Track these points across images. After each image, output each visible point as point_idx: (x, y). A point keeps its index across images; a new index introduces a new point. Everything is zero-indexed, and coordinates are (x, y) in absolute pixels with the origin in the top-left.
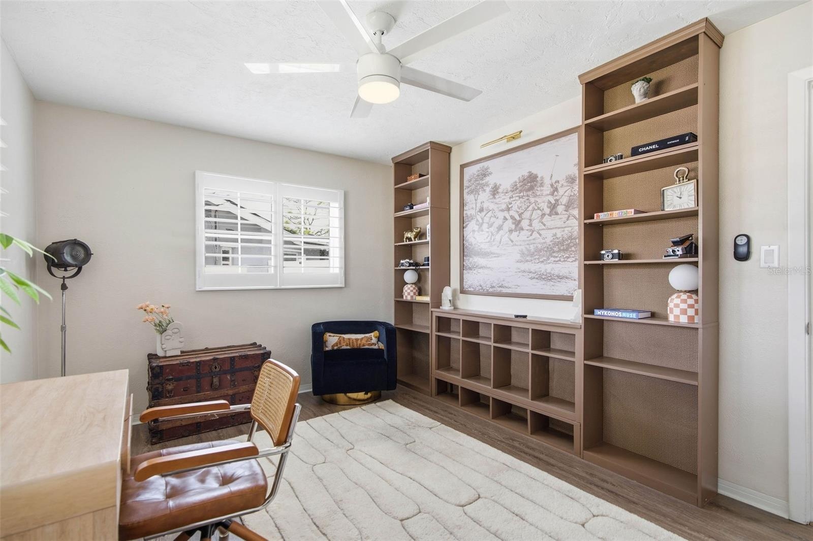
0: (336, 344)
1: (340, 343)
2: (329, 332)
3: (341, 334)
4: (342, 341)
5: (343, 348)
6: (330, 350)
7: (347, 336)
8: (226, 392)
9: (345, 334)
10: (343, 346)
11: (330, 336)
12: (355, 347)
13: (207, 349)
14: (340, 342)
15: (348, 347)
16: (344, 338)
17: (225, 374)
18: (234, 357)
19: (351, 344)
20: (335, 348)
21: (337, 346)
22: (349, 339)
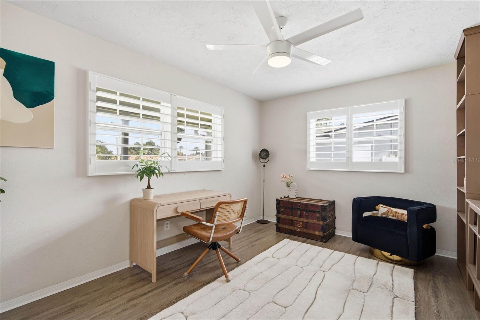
0: (384, 213)
1: (387, 214)
2: (382, 204)
3: (391, 207)
4: (390, 212)
5: (389, 217)
6: (380, 217)
7: (394, 210)
8: (303, 220)
9: (393, 207)
10: (390, 216)
11: (382, 207)
12: (400, 219)
13: (310, 199)
14: (388, 212)
15: (394, 218)
16: (392, 210)
17: (303, 211)
18: (307, 204)
19: (397, 216)
20: (384, 216)
21: (385, 215)
22: (396, 212)
